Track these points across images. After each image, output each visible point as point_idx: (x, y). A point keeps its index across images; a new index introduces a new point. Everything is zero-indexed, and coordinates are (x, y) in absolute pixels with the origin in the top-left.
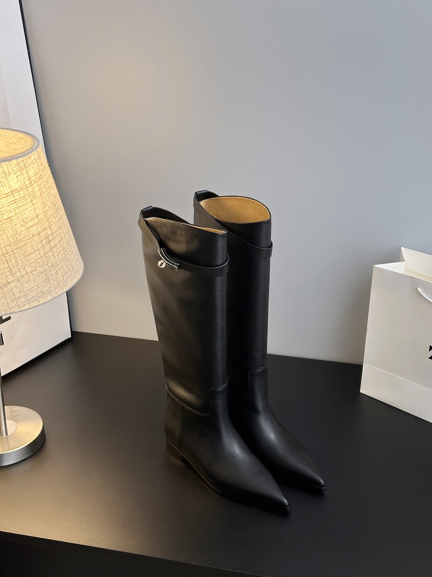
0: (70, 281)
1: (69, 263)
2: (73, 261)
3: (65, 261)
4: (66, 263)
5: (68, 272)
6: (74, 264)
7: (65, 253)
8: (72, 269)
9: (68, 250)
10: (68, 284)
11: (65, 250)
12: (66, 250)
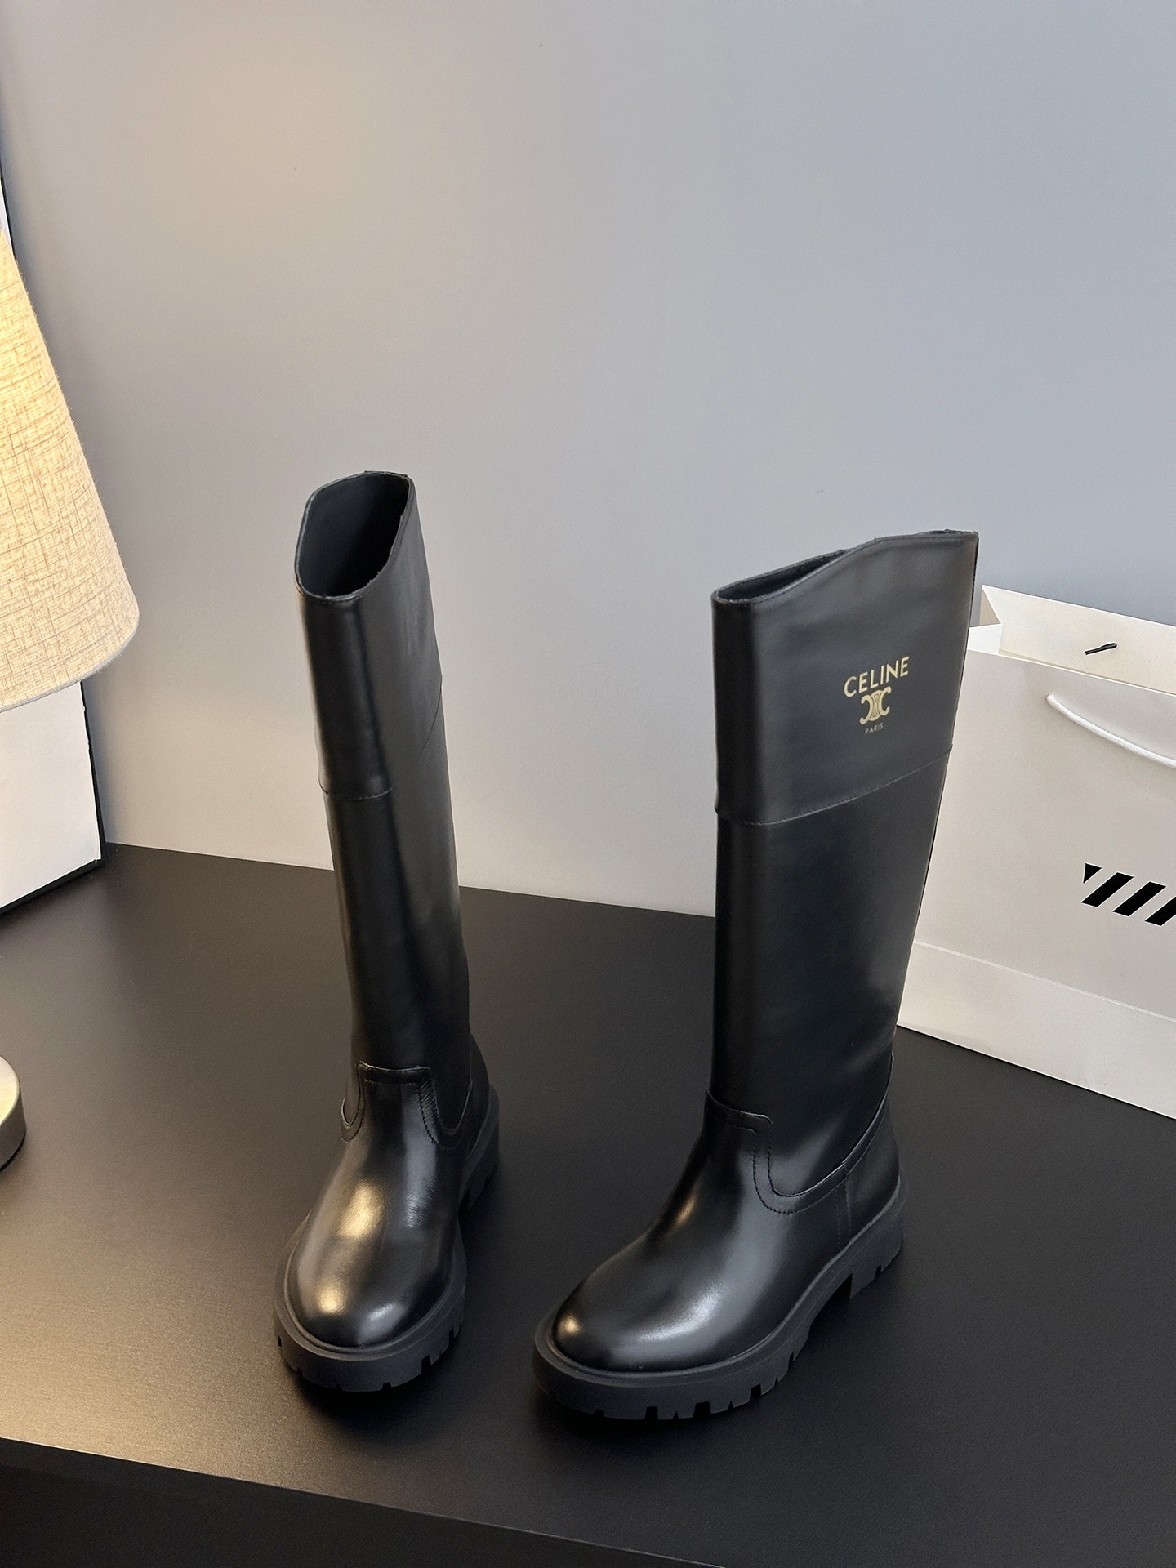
0: (39, 677)
1: (40, 623)
2: (62, 619)
3: (24, 612)
4: (30, 620)
5: (32, 650)
6: (65, 627)
7: (31, 588)
8: (52, 641)
9: (45, 582)
10: (26, 685)
11: (31, 578)
12: (38, 580)
